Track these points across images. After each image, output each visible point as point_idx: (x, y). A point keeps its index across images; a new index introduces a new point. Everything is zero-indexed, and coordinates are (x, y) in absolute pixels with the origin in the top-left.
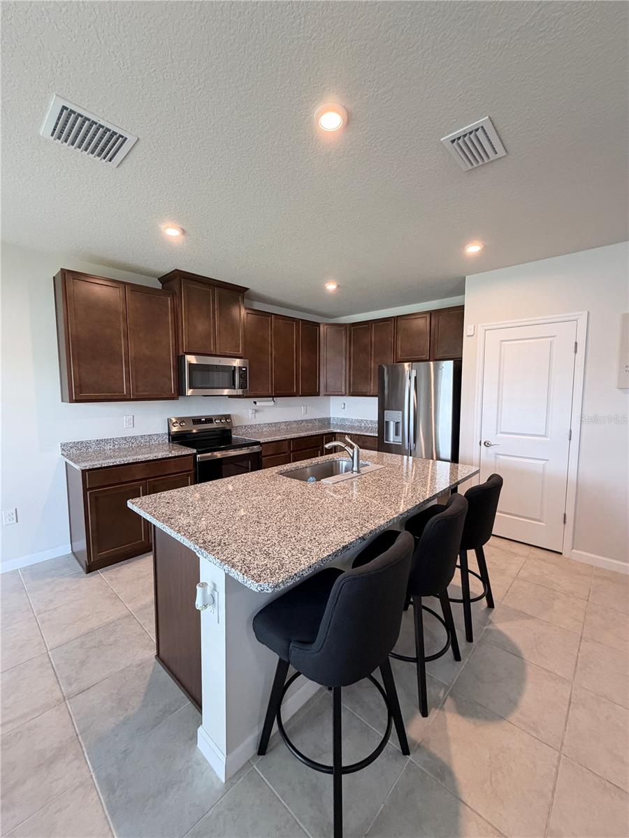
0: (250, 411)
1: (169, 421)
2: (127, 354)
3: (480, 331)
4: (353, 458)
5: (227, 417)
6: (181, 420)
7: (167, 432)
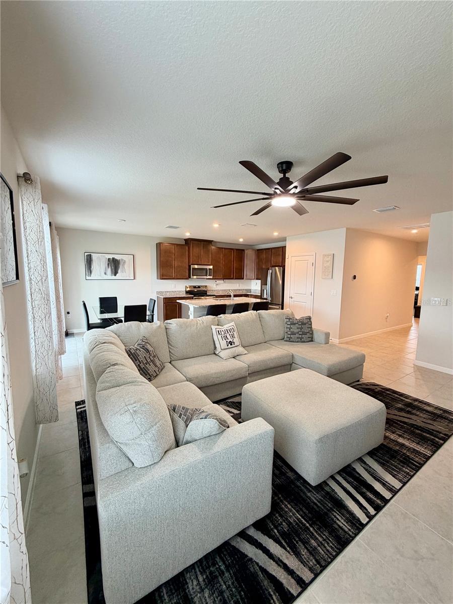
0: (214, 285)
1: (186, 286)
2: (174, 265)
3: (290, 257)
6: (190, 287)
7: (185, 290)
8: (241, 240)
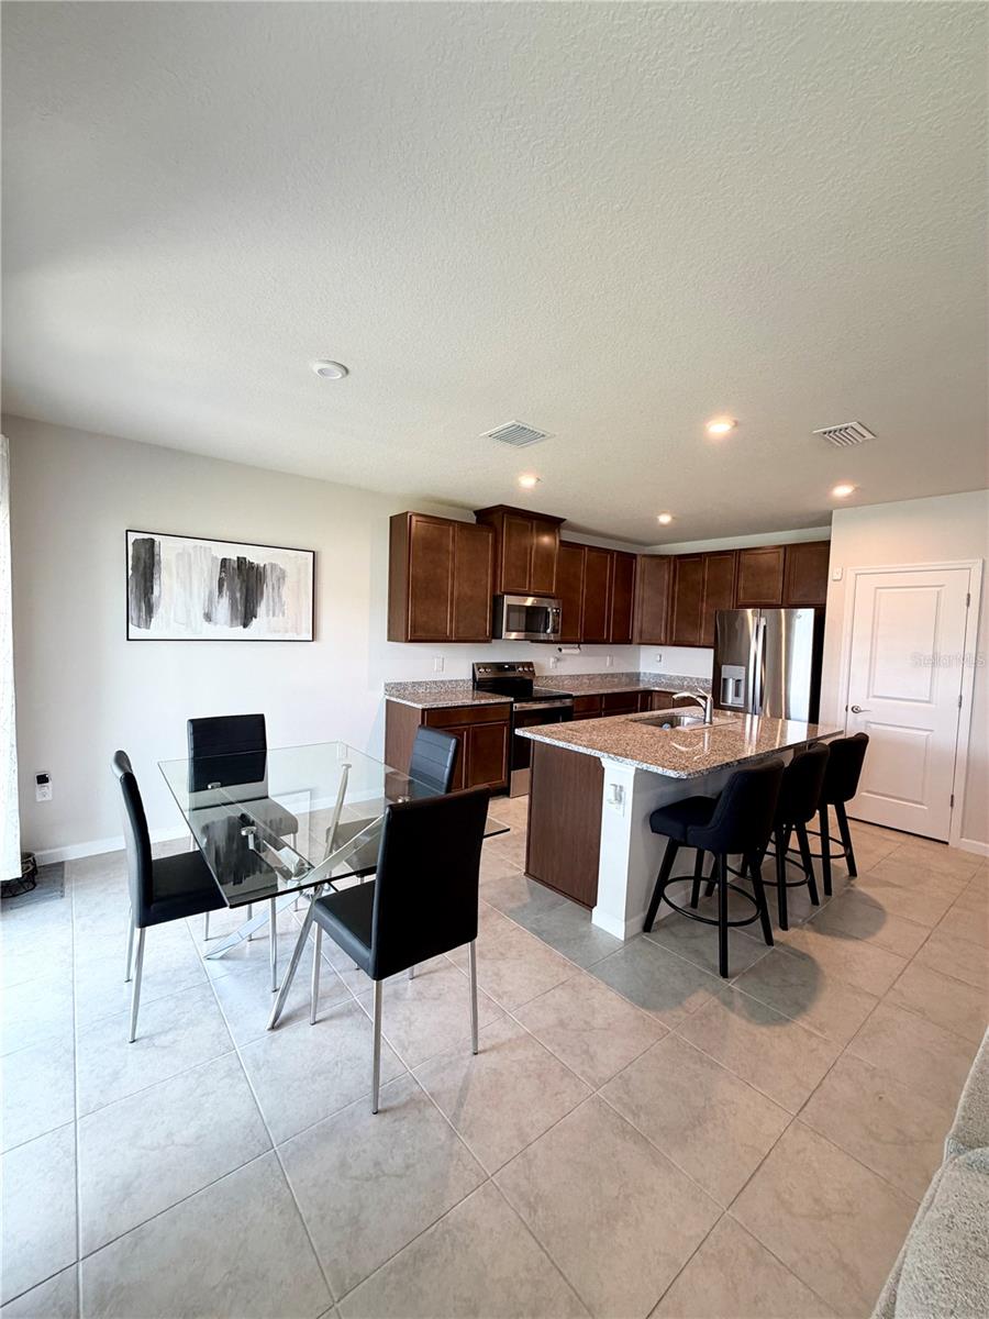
0: (552, 660)
1: (476, 665)
2: (452, 594)
3: (850, 576)
4: (705, 710)
5: (530, 665)
6: (488, 666)
7: (471, 677)
8: (665, 519)
